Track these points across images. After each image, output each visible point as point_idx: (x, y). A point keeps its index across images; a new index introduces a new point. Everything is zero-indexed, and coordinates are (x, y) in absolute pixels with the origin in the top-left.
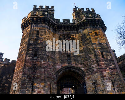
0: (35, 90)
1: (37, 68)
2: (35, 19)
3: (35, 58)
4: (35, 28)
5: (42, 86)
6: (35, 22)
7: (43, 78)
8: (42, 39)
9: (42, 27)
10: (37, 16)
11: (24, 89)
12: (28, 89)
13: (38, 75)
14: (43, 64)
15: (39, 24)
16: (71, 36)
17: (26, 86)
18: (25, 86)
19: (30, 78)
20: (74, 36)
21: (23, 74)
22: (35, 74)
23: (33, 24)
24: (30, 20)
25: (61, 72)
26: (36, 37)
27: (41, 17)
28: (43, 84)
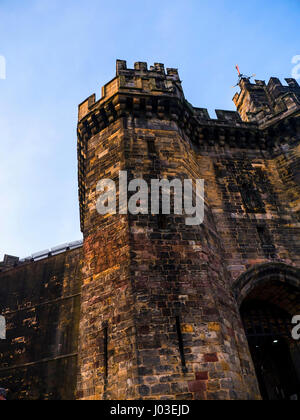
0: (193, 349)
1: (180, 268)
2: (135, 99)
3: (164, 232)
4: (140, 131)
5: (214, 335)
6: (136, 109)
7: (210, 306)
8: (170, 167)
9: (163, 127)
10: (141, 90)
11: (150, 347)
12: (164, 346)
13: (190, 291)
14: (196, 255)
15: (151, 118)
16: (254, 165)
17: (157, 336)
18: (152, 334)
19: (161, 305)
20: (263, 166)
21: (134, 290)
22: (178, 291)
23: (130, 118)
24: (120, 101)
25: (248, 286)
26: (149, 161)
27: (155, 93)
28: (217, 327)
